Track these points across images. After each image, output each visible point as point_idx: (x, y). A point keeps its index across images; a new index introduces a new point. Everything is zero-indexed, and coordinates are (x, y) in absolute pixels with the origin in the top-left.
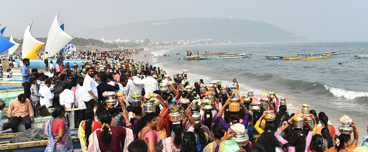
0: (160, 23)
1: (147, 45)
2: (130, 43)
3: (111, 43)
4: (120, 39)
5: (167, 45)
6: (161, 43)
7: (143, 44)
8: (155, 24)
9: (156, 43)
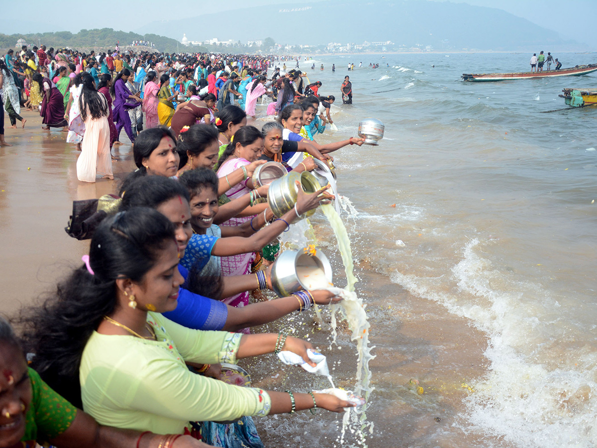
0: (293, 10)
4: (215, 39)
6: (295, 48)
7: (261, 48)
8: (284, 11)
9: (287, 48)
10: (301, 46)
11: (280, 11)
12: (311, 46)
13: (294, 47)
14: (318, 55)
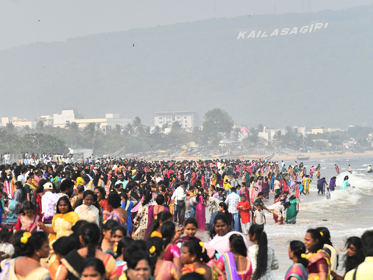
0: (276, 32)
1: (216, 142)
2: (125, 133)
3: (27, 128)
4: (71, 112)
5: (321, 147)
6: (287, 135)
7: (196, 135)
8: (253, 34)
9: (263, 135)
10: (302, 131)
11: (241, 35)
12: (329, 130)
13: (284, 132)
14: (351, 153)
